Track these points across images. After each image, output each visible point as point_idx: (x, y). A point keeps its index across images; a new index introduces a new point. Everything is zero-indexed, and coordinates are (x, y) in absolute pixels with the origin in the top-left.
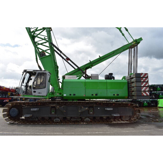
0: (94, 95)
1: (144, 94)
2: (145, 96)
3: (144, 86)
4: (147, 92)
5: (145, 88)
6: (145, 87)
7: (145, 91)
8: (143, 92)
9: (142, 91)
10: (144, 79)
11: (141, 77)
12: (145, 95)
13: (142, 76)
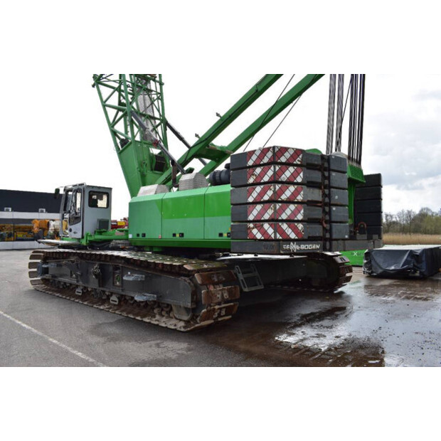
0: (178, 235)
1: (255, 231)
2: (260, 240)
3: (255, 203)
4: (266, 226)
5: (259, 207)
6: (260, 203)
7: (258, 222)
8: (251, 225)
9: (250, 222)
10: (258, 170)
11: (250, 167)
12: (259, 236)
13: (250, 163)
